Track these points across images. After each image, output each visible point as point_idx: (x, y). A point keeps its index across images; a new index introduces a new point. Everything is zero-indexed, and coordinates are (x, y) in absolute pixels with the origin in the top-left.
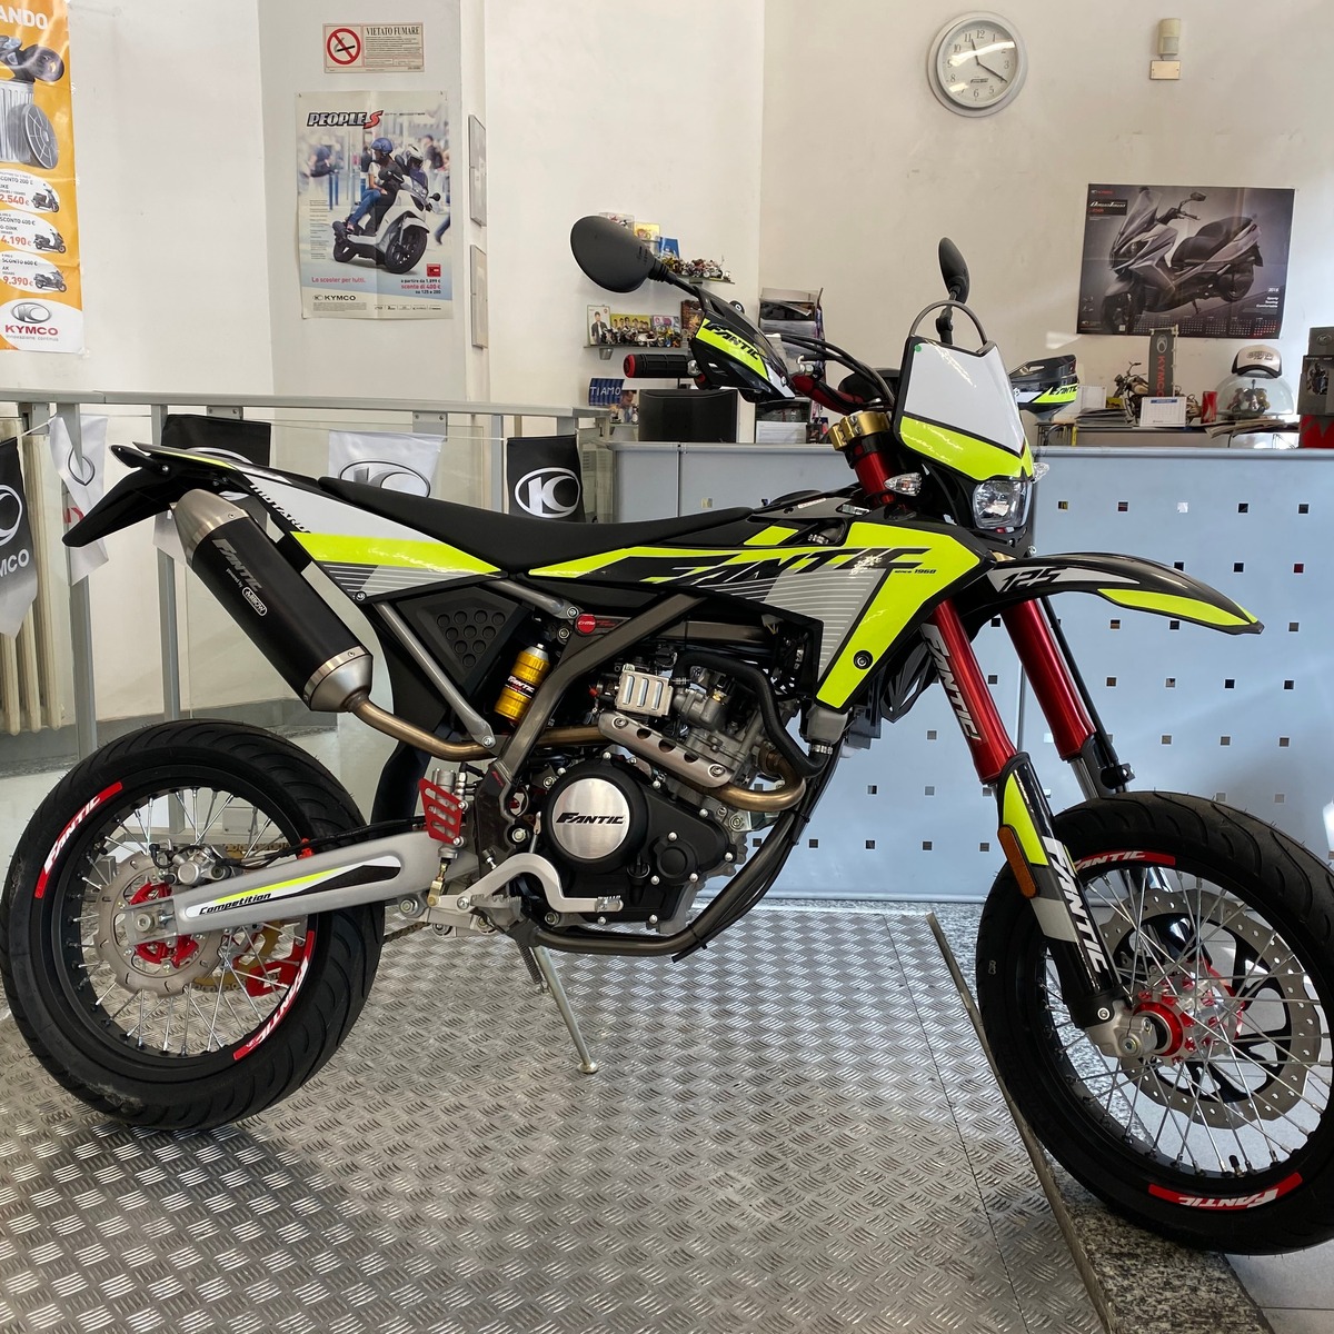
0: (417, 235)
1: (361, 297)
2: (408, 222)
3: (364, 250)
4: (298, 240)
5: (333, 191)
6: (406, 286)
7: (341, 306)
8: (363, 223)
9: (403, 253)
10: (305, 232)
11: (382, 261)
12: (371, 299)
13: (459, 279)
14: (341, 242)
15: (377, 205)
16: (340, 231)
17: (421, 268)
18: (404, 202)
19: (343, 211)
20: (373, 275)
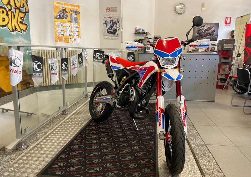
0: (116, 30)
1: (110, 37)
2: (115, 29)
3: (110, 32)
4: (103, 31)
5: (107, 25)
6: (115, 36)
7: (108, 38)
8: (110, 29)
9: (114, 32)
10: (104, 30)
11: (112, 33)
12: (111, 37)
13: (120, 35)
14: (108, 31)
15: (112, 27)
16: (107, 30)
17: (116, 34)
18: (115, 26)
19: (108, 28)
20: (111, 35)
